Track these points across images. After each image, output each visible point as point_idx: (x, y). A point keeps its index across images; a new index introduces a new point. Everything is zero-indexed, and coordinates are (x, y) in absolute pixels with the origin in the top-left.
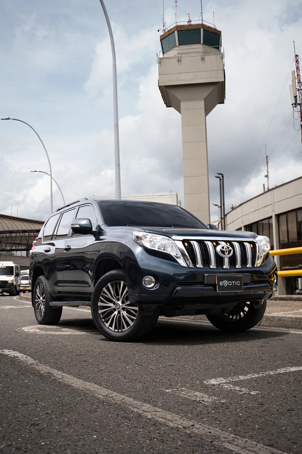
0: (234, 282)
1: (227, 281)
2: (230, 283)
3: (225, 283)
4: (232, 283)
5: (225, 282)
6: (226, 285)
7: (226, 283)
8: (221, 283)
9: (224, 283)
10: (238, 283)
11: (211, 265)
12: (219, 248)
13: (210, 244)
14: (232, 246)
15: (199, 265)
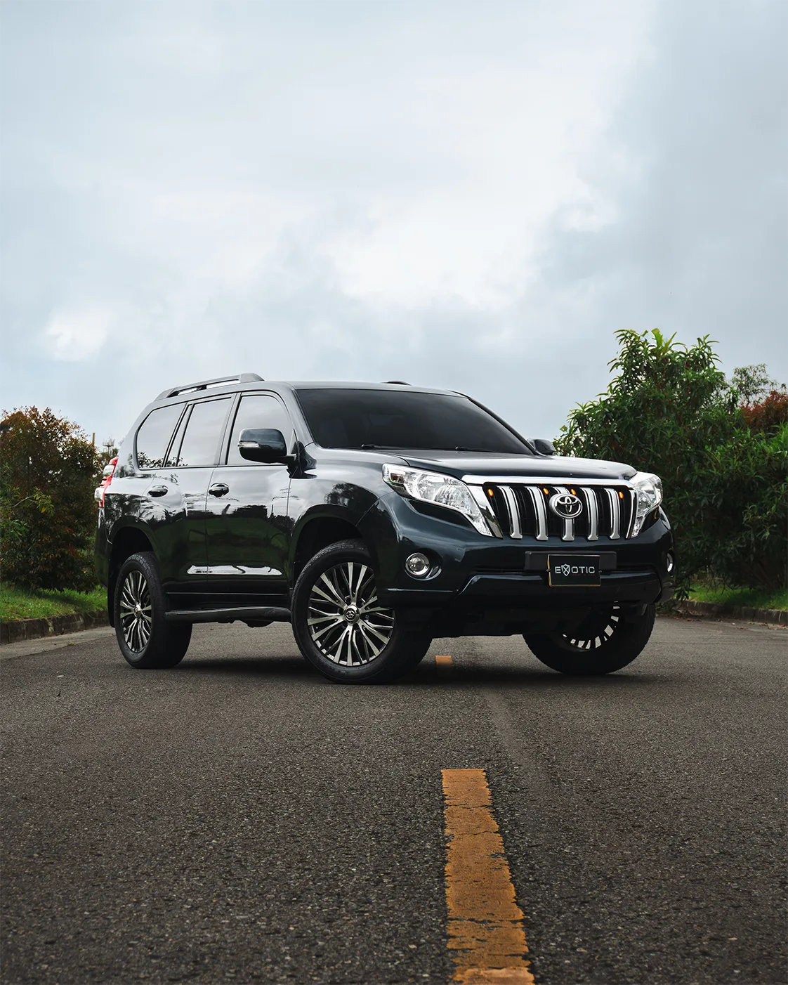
0: (582, 568)
1: (568, 566)
2: (575, 570)
3: (566, 569)
4: (580, 570)
5: (566, 567)
6: (566, 573)
7: (568, 570)
8: (557, 570)
9: (564, 570)
10: (592, 570)
11: (538, 534)
12: (554, 501)
13: (537, 494)
14: (581, 495)
15: (516, 534)
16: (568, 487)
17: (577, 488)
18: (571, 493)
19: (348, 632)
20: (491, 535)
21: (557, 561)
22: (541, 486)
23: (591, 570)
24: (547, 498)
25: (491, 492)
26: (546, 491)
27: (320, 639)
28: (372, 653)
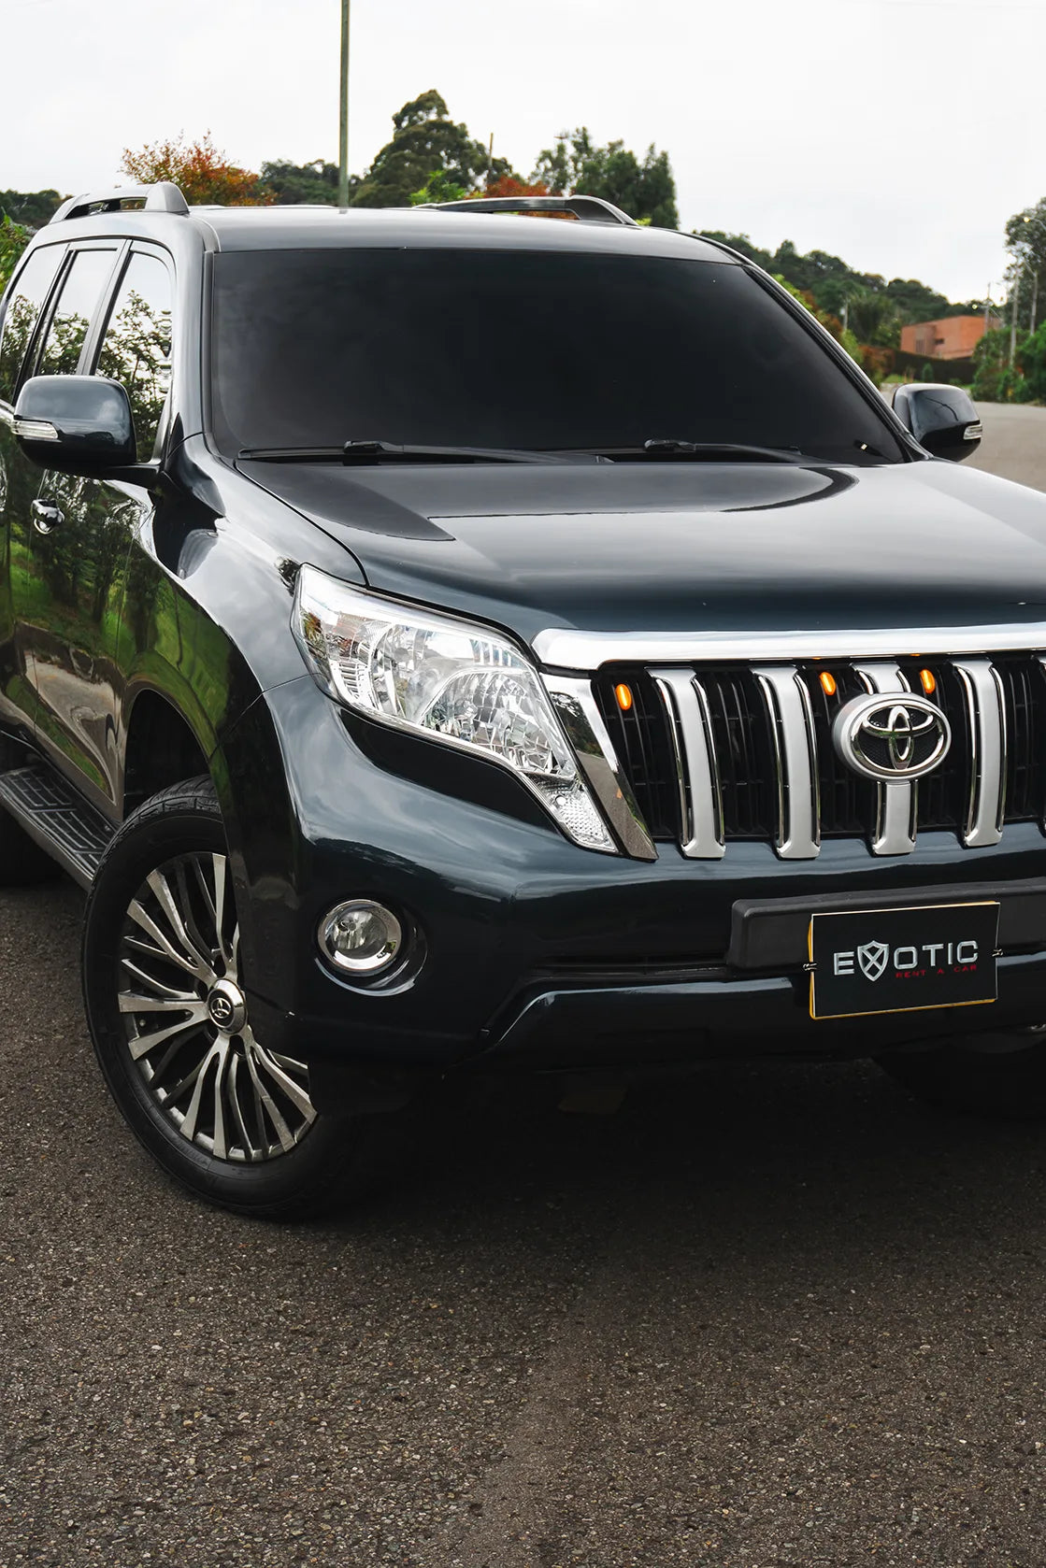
0: (932, 948)
1: (883, 948)
2: (906, 958)
3: (875, 957)
4: (924, 956)
5: (873, 951)
6: (873, 970)
7: (880, 960)
8: (841, 964)
9: (866, 961)
10: (967, 952)
11: (786, 838)
12: (852, 719)
13: (786, 689)
14: (952, 692)
15: (703, 840)
16: (910, 666)
17: (942, 664)
18: (917, 688)
19: (217, 1056)
20: (612, 848)
21: (840, 933)
22: (808, 669)
23: (963, 952)
24: (823, 712)
25: (624, 696)
26: (828, 684)
27: (152, 1054)
28: (274, 1138)
